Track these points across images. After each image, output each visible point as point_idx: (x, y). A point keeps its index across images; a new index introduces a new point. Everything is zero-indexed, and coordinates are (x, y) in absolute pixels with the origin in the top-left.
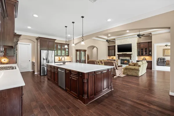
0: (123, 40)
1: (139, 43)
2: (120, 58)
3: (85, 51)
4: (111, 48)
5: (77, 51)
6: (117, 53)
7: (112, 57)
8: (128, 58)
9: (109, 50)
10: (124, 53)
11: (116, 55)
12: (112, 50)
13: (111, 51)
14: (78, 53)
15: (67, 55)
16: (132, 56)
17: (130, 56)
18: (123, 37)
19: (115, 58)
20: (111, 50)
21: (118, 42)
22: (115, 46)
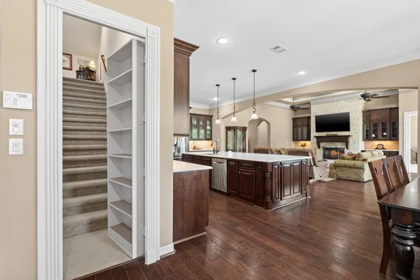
0: (328, 105)
1: (369, 111)
2: (322, 145)
3: (244, 129)
4: (299, 123)
5: (228, 129)
6: (314, 133)
7: (303, 142)
8: (340, 145)
9: (295, 126)
10: (332, 133)
11: (312, 137)
12: (302, 126)
13: (300, 129)
14: (230, 133)
15: (208, 137)
16: (350, 140)
17: (345, 140)
18: (328, 97)
19: (310, 145)
20: (300, 127)
21: (317, 110)
22: (309, 118)
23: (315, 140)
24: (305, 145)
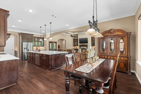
0: (82, 36)
1: (92, 38)
2: (81, 47)
3: (56, 43)
5: (50, 42)
6: (79, 44)
7: (76, 47)
8: (85, 48)
9: (74, 42)
10: (83, 44)
11: (78, 45)
12: (76, 42)
13: (75, 42)
14: (51, 44)
15: (42, 45)
16: (88, 46)
17: (87, 46)
18: (82, 33)
19: (78, 47)
21: (80, 37)
22: (78, 39)
23: (79, 46)
24: (77, 48)
